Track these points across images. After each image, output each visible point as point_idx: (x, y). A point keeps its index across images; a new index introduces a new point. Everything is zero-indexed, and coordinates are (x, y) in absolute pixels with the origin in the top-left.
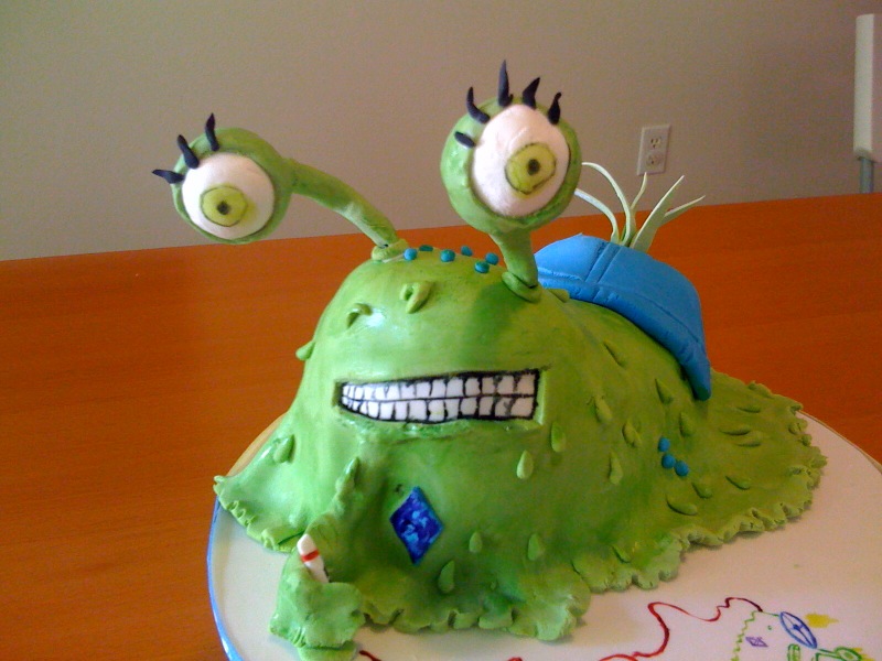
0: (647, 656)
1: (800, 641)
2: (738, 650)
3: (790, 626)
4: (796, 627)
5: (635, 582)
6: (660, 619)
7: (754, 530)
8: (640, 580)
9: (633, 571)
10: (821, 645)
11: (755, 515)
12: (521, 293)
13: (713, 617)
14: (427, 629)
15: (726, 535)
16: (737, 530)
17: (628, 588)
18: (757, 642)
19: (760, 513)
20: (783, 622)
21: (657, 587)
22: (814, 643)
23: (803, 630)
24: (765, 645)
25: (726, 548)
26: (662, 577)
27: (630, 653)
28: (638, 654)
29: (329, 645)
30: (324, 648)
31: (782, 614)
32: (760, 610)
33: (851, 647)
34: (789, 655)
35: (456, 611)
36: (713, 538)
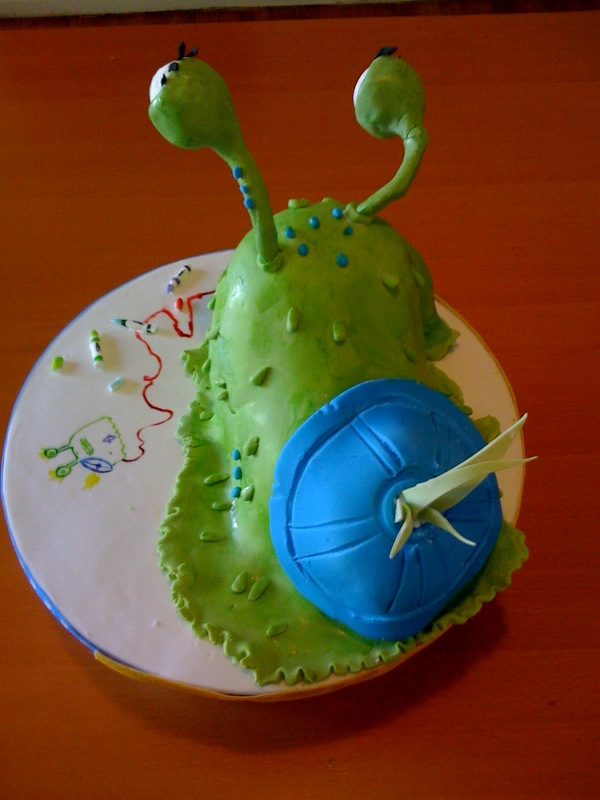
1: (91, 459)
2: (114, 427)
3: (102, 464)
4: (99, 466)
6: (161, 410)
13: (140, 434)
18: (109, 439)
20: (107, 463)
22: (84, 463)
23: (95, 467)
24: (104, 441)
27: (154, 381)
28: (151, 384)
31: (112, 468)
32: (124, 460)
33: (66, 478)
34: (89, 445)
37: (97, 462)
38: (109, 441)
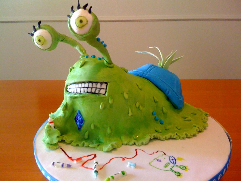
0: (128, 158)
1: (171, 162)
2: (153, 161)
4: (173, 160)
5: (135, 144)
6: (137, 152)
7: (175, 138)
8: (136, 143)
9: (135, 141)
10: (177, 164)
11: (177, 134)
12: (107, 65)
13: (151, 154)
14: (77, 145)
15: (166, 137)
16: (169, 137)
17: (132, 145)
19: (178, 134)
20: (170, 158)
21: (140, 146)
22: (175, 163)
24: (161, 161)
25: (166, 141)
26: (142, 144)
27: (124, 157)
28: (126, 158)
29: (51, 143)
30: (50, 144)
31: (171, 156)
32: (165, 154)
33: (185, 166)
34: (166, 165)
35: (85, 142)
36: (162, 137)
38: (160, 160)
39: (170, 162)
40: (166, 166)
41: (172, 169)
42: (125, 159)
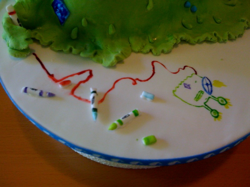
1: (205, 90)
2: (178, 87)
3: (205, 83)
5: (151, 51)
6: (154, 68)
8: (153, 51)
11: (215, 35)
13: (175, 72)
14: (61, 51)
15: (199, 40)
16: (204, 39)
18: (187, 86)
19: (218, 35)
20: (203, 81)
21: (159, 55)
22: (210, 92)
23: (209, 86)
24: (190, 88)
26: (163, 52)
29: (17, 49)
30: (16, 50)
31: (204, 78)
32: (196, 73)
33: (225, 98)
35: (73, 47)
36: (192, 40)
37: (206, 87)
38: (189, 85)
39: (203, 90)
40: (197, 98)
41: (207, 104)
42: (137, 81)
